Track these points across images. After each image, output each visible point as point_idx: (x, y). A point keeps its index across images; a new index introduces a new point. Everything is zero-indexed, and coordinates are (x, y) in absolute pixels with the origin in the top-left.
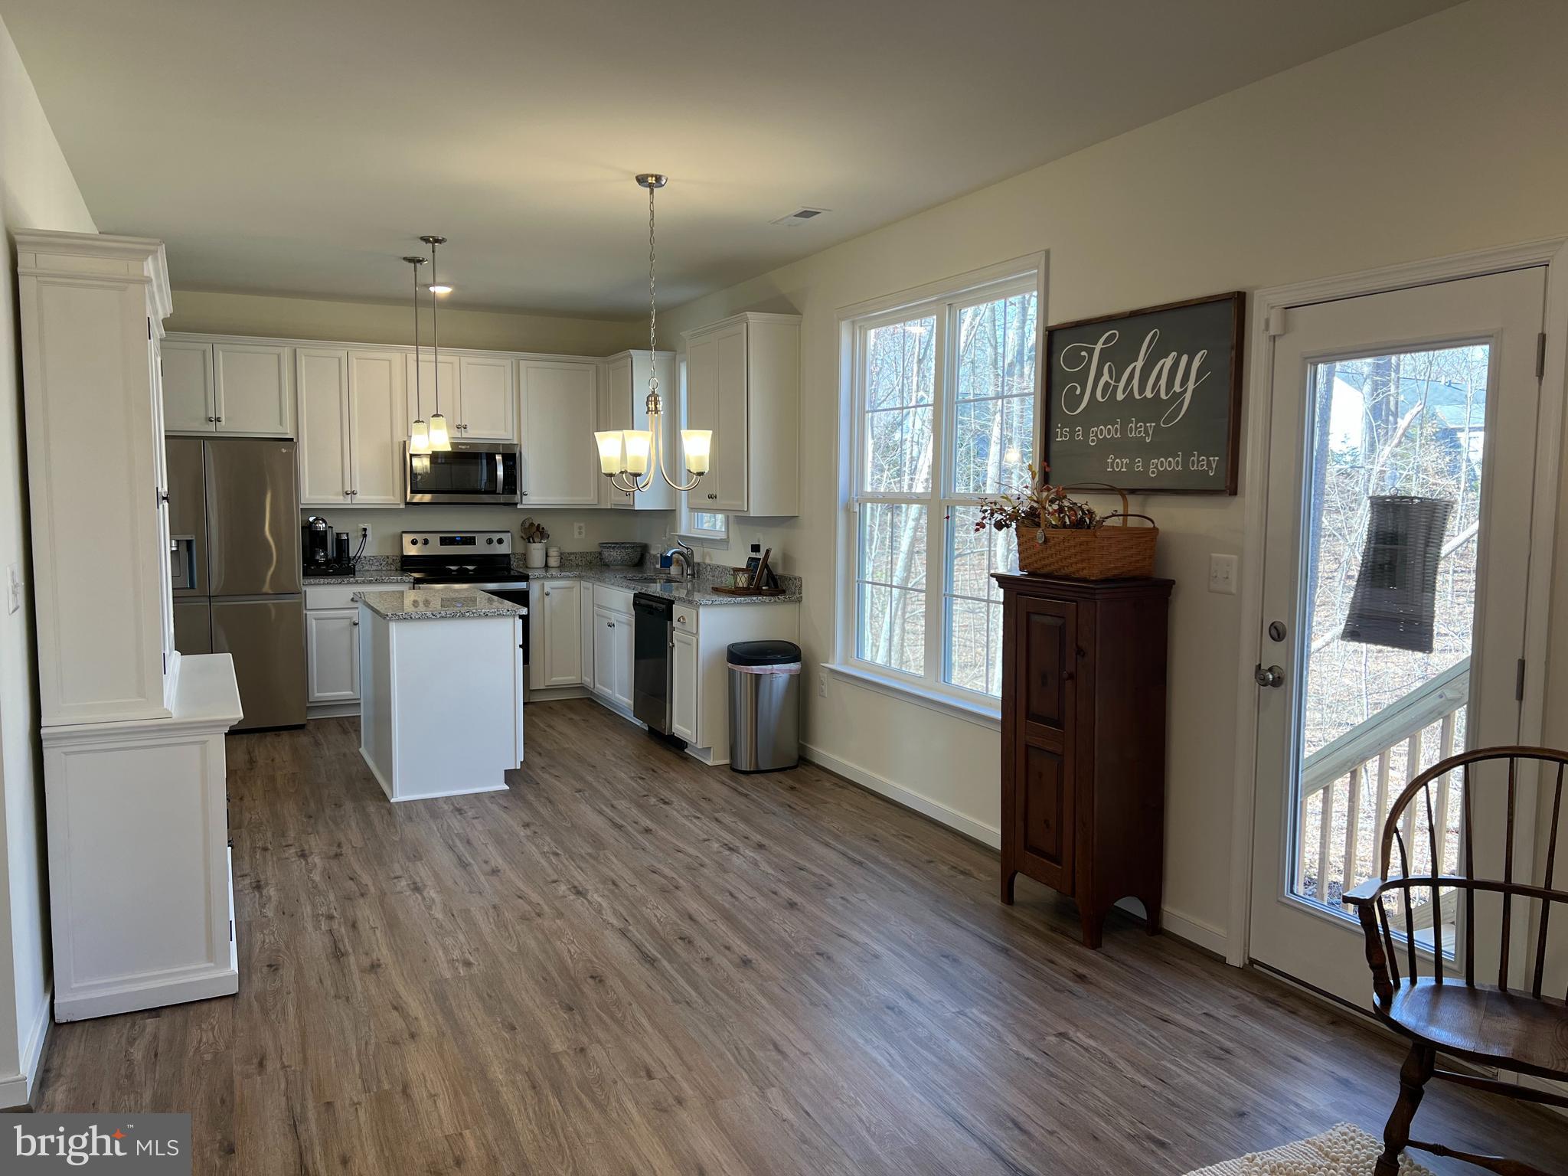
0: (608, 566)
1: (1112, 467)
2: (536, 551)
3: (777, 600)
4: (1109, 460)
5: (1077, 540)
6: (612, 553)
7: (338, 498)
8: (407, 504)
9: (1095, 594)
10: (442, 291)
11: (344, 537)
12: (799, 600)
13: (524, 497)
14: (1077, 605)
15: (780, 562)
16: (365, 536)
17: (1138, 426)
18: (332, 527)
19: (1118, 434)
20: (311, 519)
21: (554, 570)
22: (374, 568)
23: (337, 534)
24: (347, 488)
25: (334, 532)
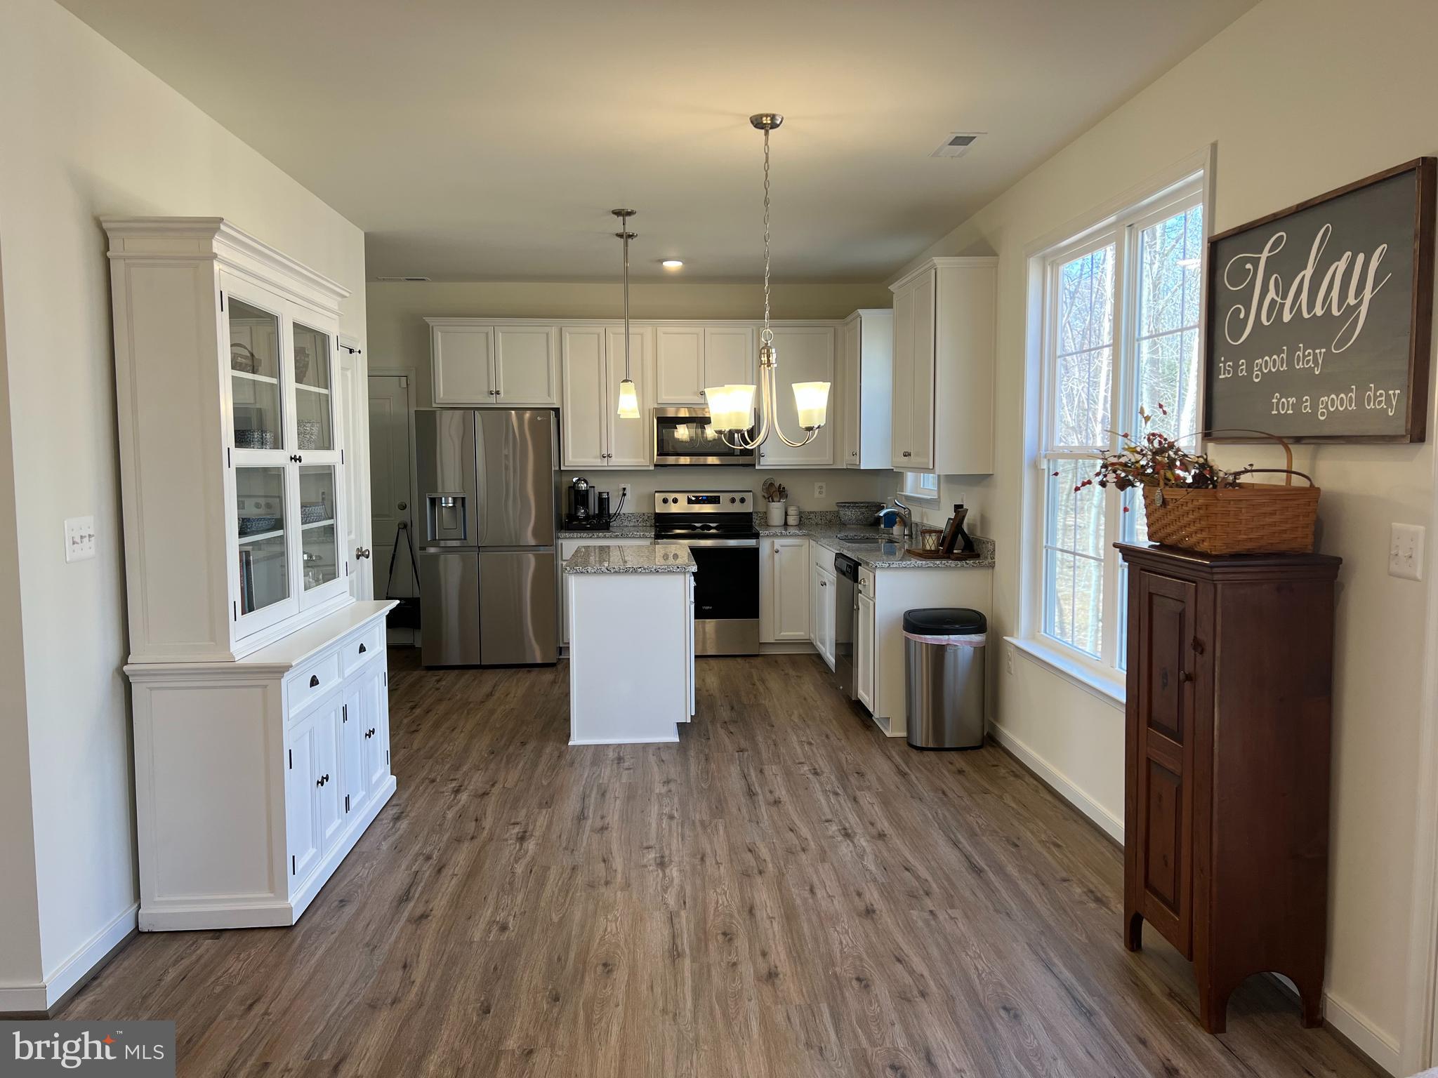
0: (845, 525)
1: (1278, 409)
2: (776, 511)
3: (965, 565)
4: (1275, 401)
5: (1196, 503)
6: (847, 513)
7: (597, 460)
8: (656, 465)
9: (1212, 574)
10: (673, 266)
11: (605, 496)
12: (992, 566)
13: (762, 458)
14: (1196, 586)
15: (978, 524)
16: (624, 495)
17: (1306, 353)
18: (594, 487)
19: (1285, 365)
20: (574, 480)
21: (792, 528)
22: (632, 524)
23: (600, 493)
24: (605, 452)
25: (597, 492)
